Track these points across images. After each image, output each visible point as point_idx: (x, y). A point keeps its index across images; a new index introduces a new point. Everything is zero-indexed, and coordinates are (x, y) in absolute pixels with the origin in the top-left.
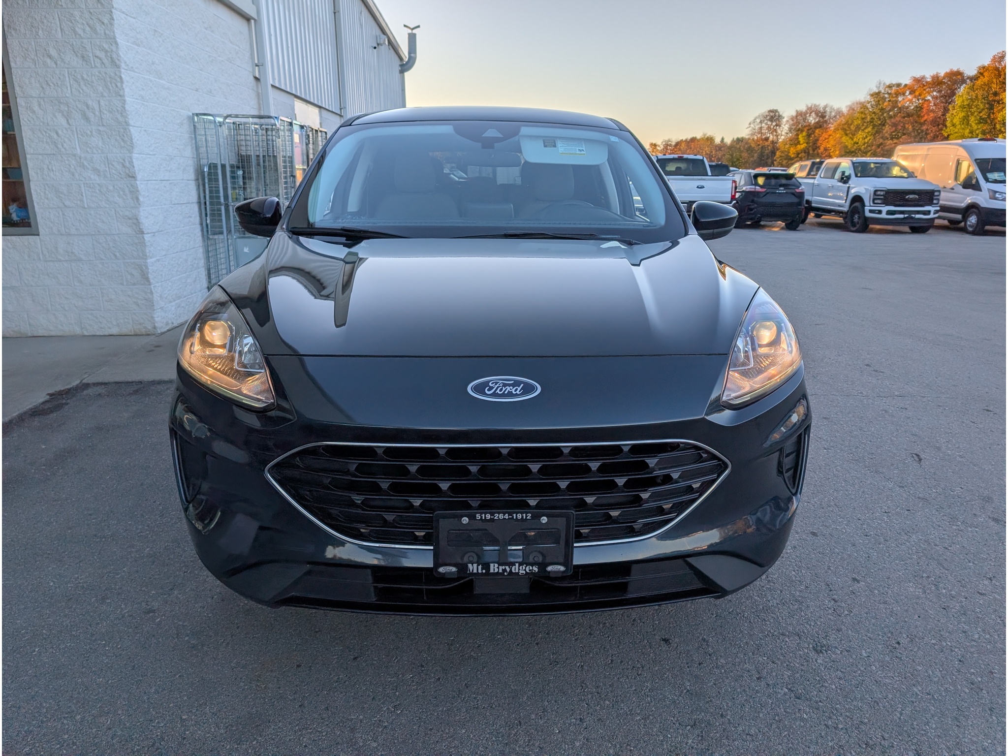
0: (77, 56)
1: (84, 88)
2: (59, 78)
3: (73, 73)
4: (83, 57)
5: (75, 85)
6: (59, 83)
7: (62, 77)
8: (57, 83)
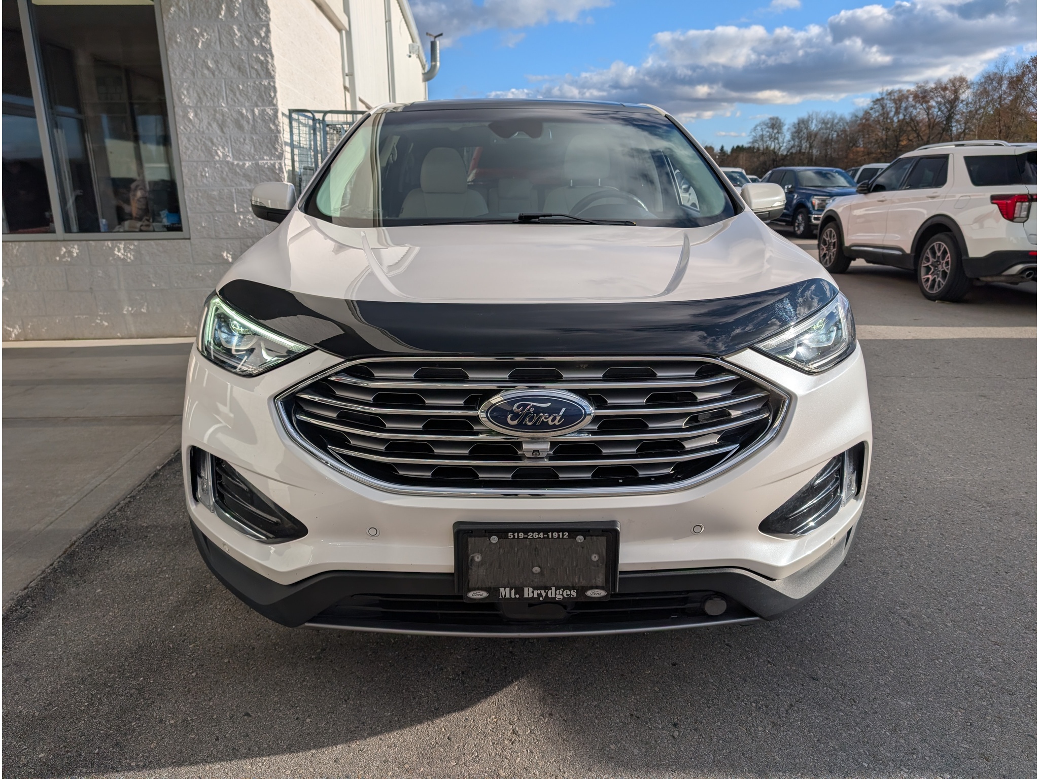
0: (233, 66)
1: (240, 98)
2: (216, 88)
3: (230, 83)
4: (239, 68)
5: (231, 95)
6: (216, 93)
7: (219, 88)
8: (214, 94)
